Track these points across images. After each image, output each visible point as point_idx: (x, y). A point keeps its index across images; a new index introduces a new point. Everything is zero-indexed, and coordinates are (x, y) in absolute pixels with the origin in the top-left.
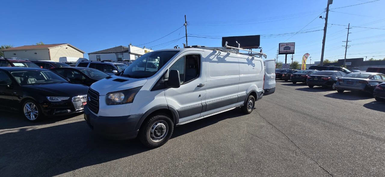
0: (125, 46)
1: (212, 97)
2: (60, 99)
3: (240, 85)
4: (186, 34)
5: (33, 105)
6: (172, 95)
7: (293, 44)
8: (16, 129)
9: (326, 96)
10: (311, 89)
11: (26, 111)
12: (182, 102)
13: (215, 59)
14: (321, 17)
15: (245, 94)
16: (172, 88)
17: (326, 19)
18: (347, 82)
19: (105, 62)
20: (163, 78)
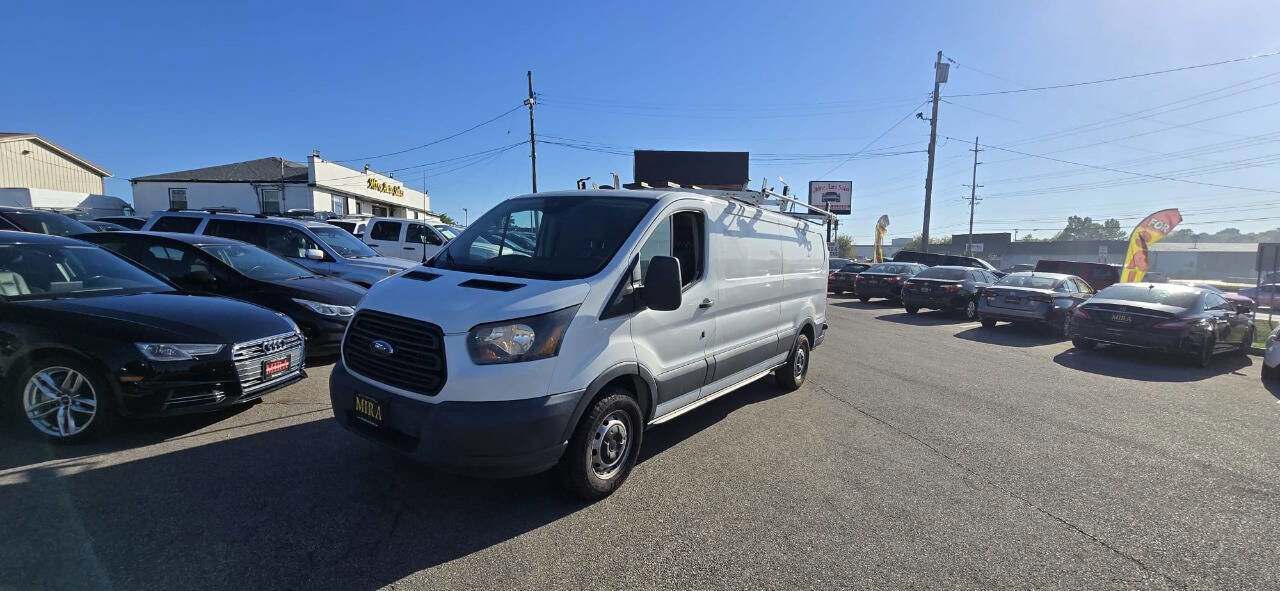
0: (295, 159)
1: (727, 339)
2: (189, 352)
3: (784, 304)
4: (532, 134)
5: (74, 376)
6: (647, 332)
7: (848, 186)
8: (10, 470)
9: (958, 336)
10: (912, 317)
11: (34, 401)
12: (666, 356)
13: (734, 227)
14: (920, 115)
15: (791, 332)
16: (649, 311)
17: (934, 122)
18: (1007, 298)
19: (270, 218)
20: (629, 281)
